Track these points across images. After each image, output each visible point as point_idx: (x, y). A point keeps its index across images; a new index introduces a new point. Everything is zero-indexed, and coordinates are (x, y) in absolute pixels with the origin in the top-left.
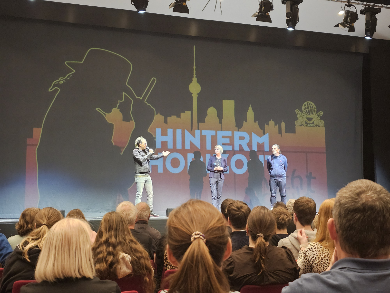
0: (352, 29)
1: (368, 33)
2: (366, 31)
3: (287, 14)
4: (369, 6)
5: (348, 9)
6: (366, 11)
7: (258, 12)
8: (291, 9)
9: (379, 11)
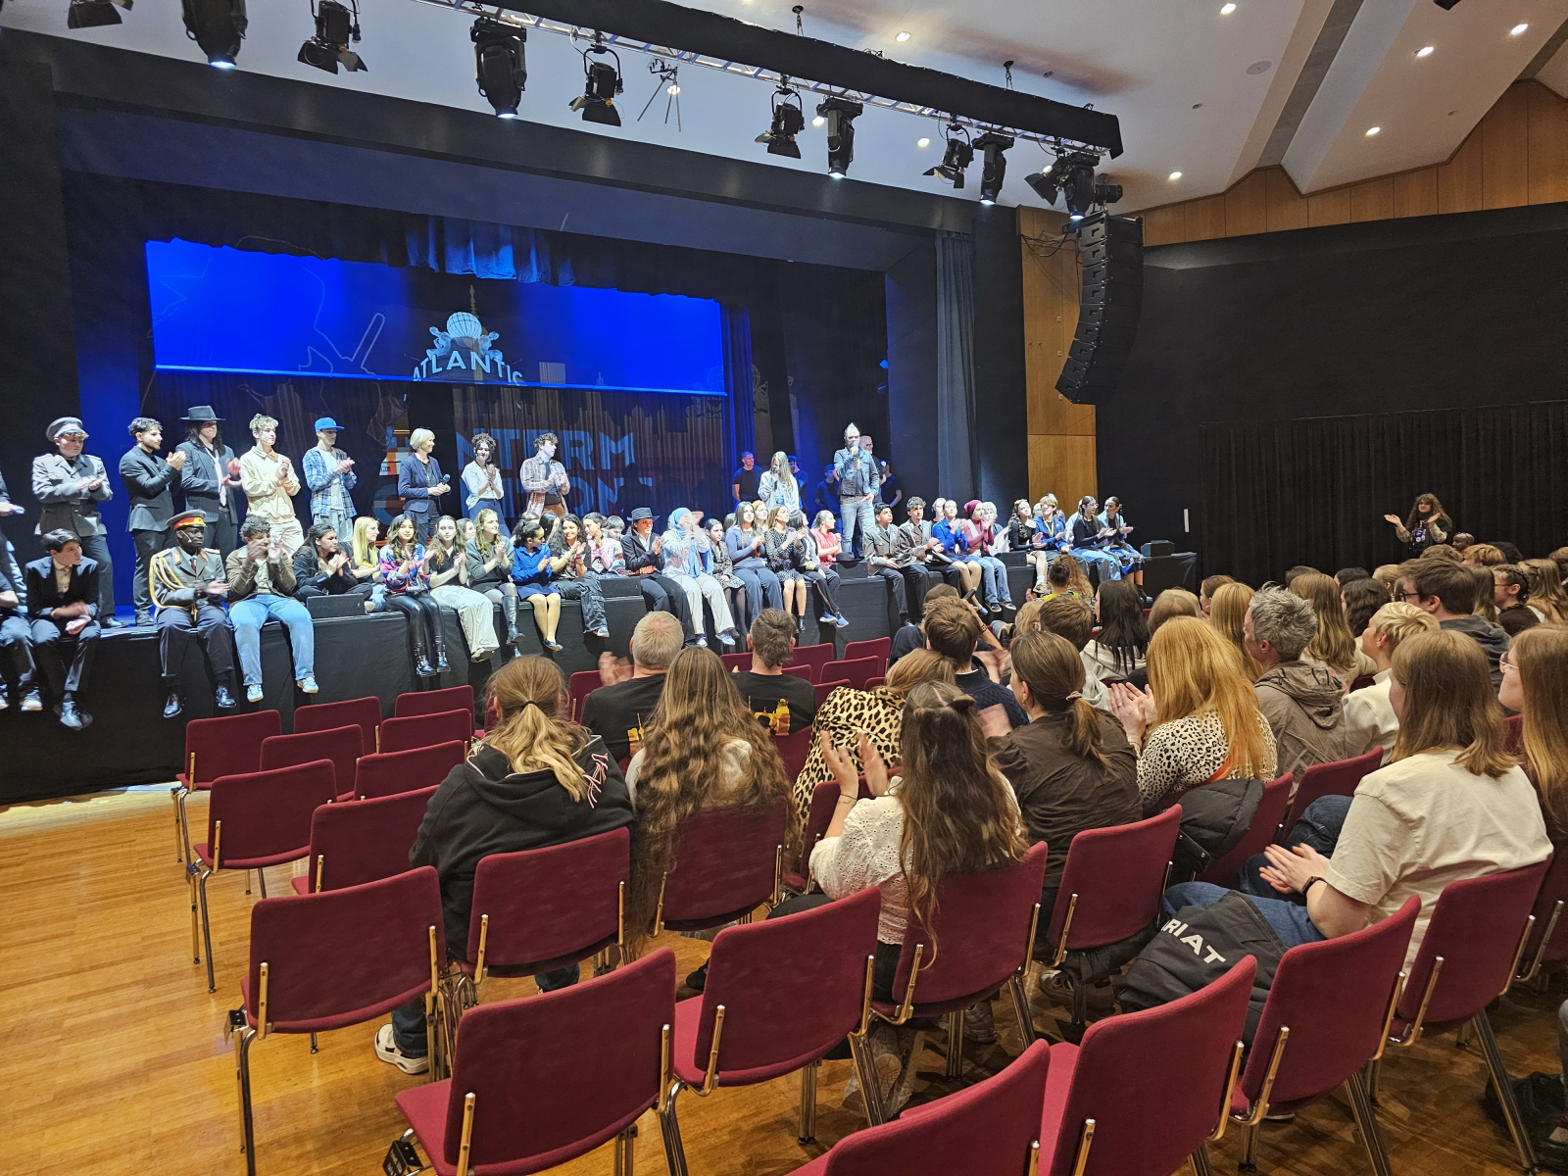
0: (959, 183)
1: (987, 192)
2: (985, 186)
3: (830, 140)
4: (991, 130)
5: (953, 135)
6: (986, 143)
7: (770, 130)
8: (840, 129)
9: (1010, 144)
